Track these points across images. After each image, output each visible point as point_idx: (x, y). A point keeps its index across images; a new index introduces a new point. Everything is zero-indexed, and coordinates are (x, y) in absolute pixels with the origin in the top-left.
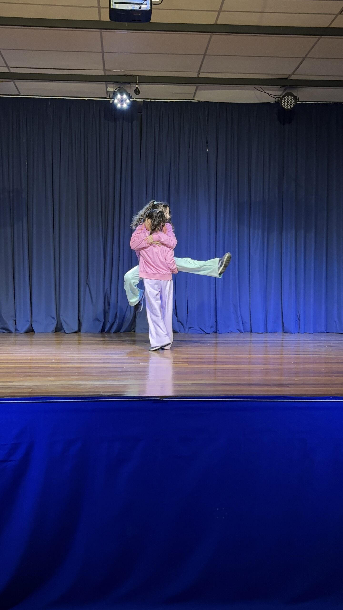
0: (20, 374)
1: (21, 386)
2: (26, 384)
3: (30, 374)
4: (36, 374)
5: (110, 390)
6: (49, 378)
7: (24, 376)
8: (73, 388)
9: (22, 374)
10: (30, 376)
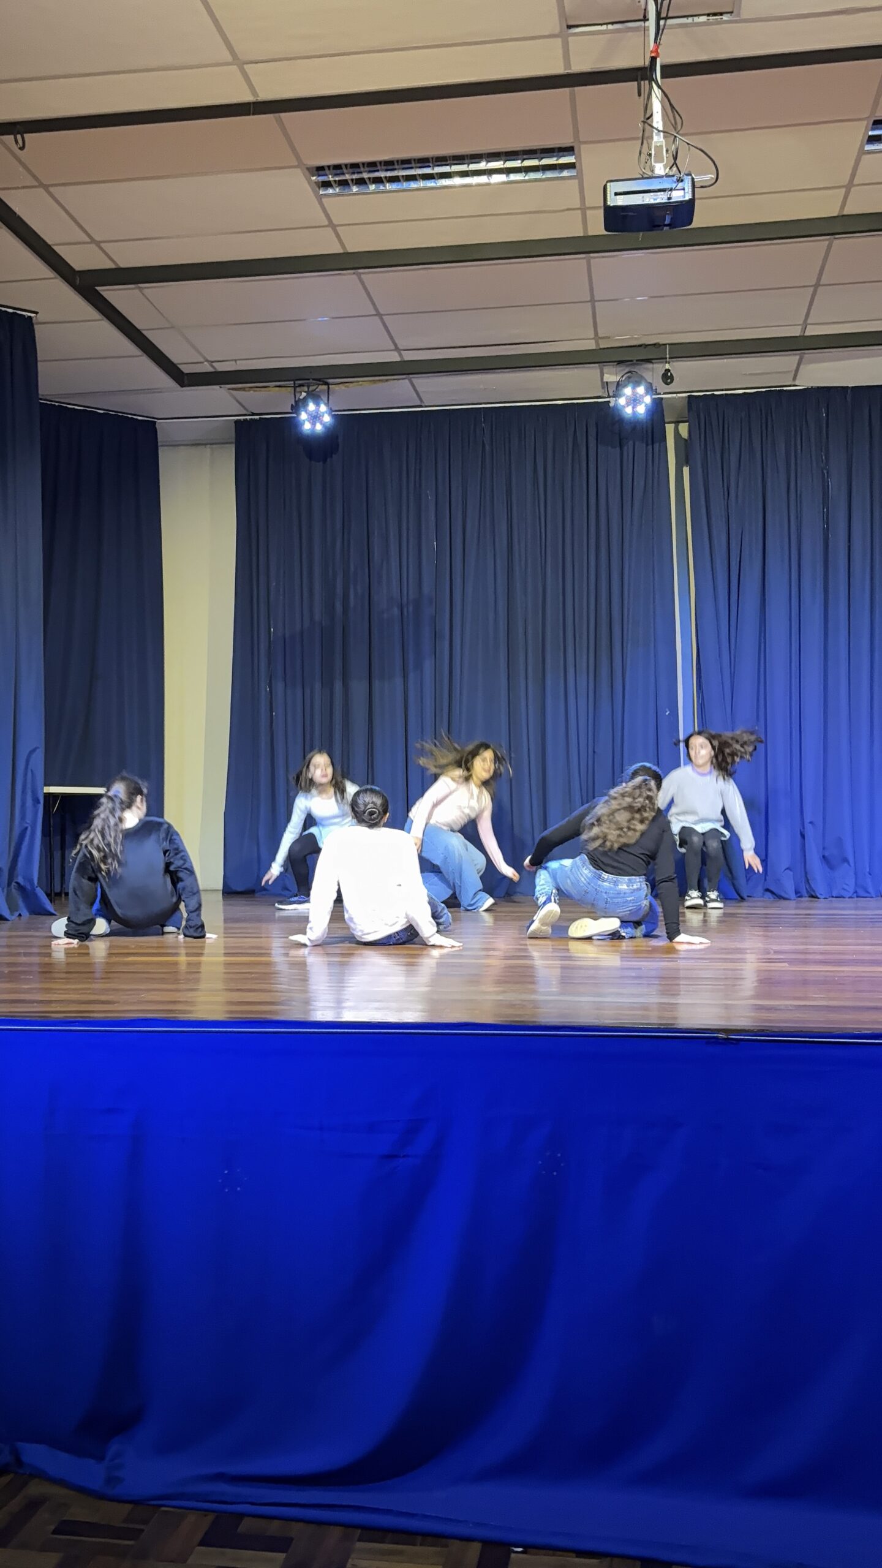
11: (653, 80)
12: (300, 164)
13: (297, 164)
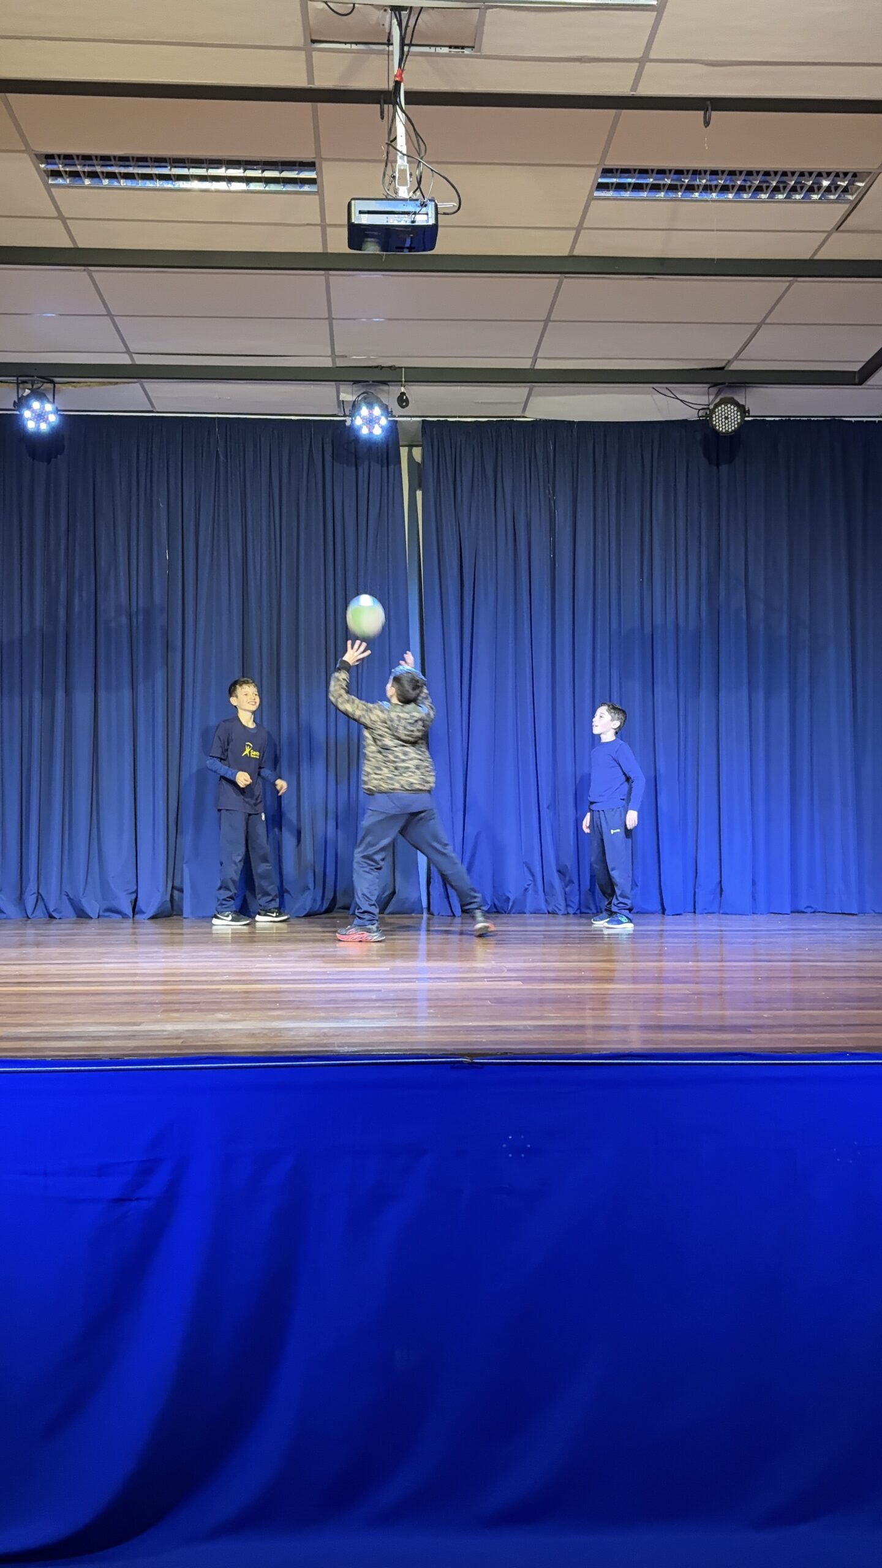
0: (155, 1006)
1: (159, 1033)
2: (169, 1027)
3: (177, 1005)
5: (353, 1041)
6: (220, 1016)
7: (166, 1011)
8: (273, 1034)
9: (159, 1006)
10: (177, 1010)
11: (398, 104)
12: (28, 150)
13: (24, 148)
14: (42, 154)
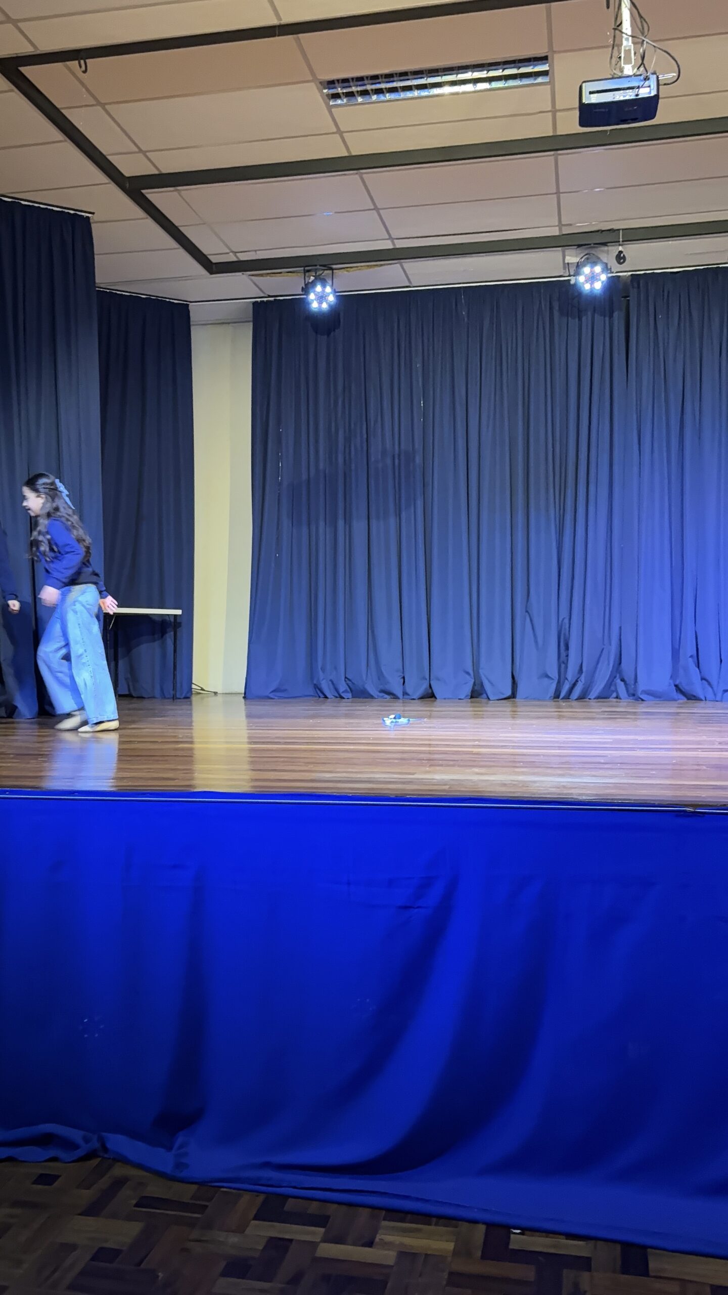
0: (423, 761)
1: (430, 781)
2: (438, 777)
3: (441, 762)
4: (451, 763)
5: (588, 792)
6: (476, 770)
7: (431, 766)
8: (520, 785)
9: (427, 761)
10: (441, 765)
12: (314, 79)
13: (311, 78)
14: (324, 82)
